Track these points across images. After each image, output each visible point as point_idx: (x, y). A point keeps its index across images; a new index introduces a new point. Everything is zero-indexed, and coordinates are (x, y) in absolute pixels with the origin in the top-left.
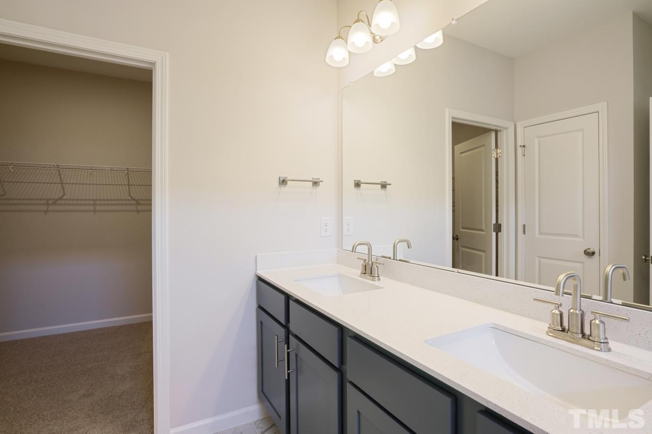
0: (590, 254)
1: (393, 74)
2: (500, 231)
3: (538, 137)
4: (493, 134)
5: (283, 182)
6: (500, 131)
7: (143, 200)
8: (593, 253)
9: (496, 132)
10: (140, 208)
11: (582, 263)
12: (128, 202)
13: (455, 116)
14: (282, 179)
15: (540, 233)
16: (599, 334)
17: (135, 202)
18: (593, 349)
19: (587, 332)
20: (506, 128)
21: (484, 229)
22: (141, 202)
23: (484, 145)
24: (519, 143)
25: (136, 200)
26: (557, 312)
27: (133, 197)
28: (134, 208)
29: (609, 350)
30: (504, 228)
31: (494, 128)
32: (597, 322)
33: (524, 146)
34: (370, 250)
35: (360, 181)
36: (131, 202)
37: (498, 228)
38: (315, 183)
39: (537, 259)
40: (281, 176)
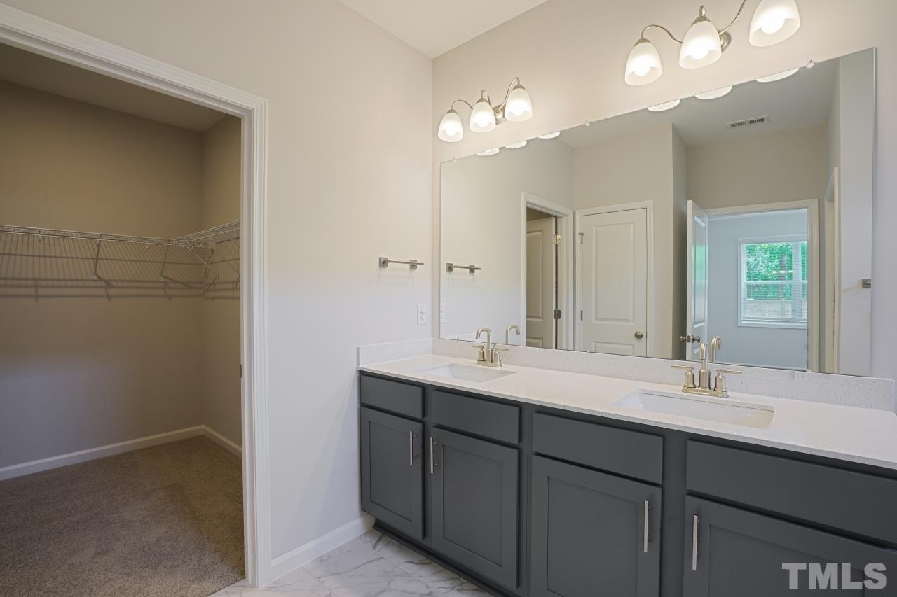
0: (639, 336)
1: (497, 154)
2: (559, 318)
3: (596, 227)
4: (554, 220)
5: (384, 263)
6: (560, 217)
7: (116, 281)
8: (642, 336)
9: (556, 218)
10: (112, 292)
11: (633, 345)
12: (92, 284)
13: (531, 200)
14: (382, 260)
15: (597, 319)
16: (721, 386)
17: (104, 284)
18: (718, 396)
19: (713, 386)
20: (567, 216)
21: (540, 315)
22: (114, 284)
23: (541, 231)
24: (578, 231)
25: (106, 281)
26: (690, 374)
27: (101, 276)
28: (102, 292)
29: (728, 396)
30: (563, 315)
31: (554, 214)
32: (720, 377)
33: (582, 234)
34: (489, 337)
35: (452, 264)
36: (98, 284)
37: (557, 315)
38: (413, 266)
39: (593, 344)
40: (382, 256)
